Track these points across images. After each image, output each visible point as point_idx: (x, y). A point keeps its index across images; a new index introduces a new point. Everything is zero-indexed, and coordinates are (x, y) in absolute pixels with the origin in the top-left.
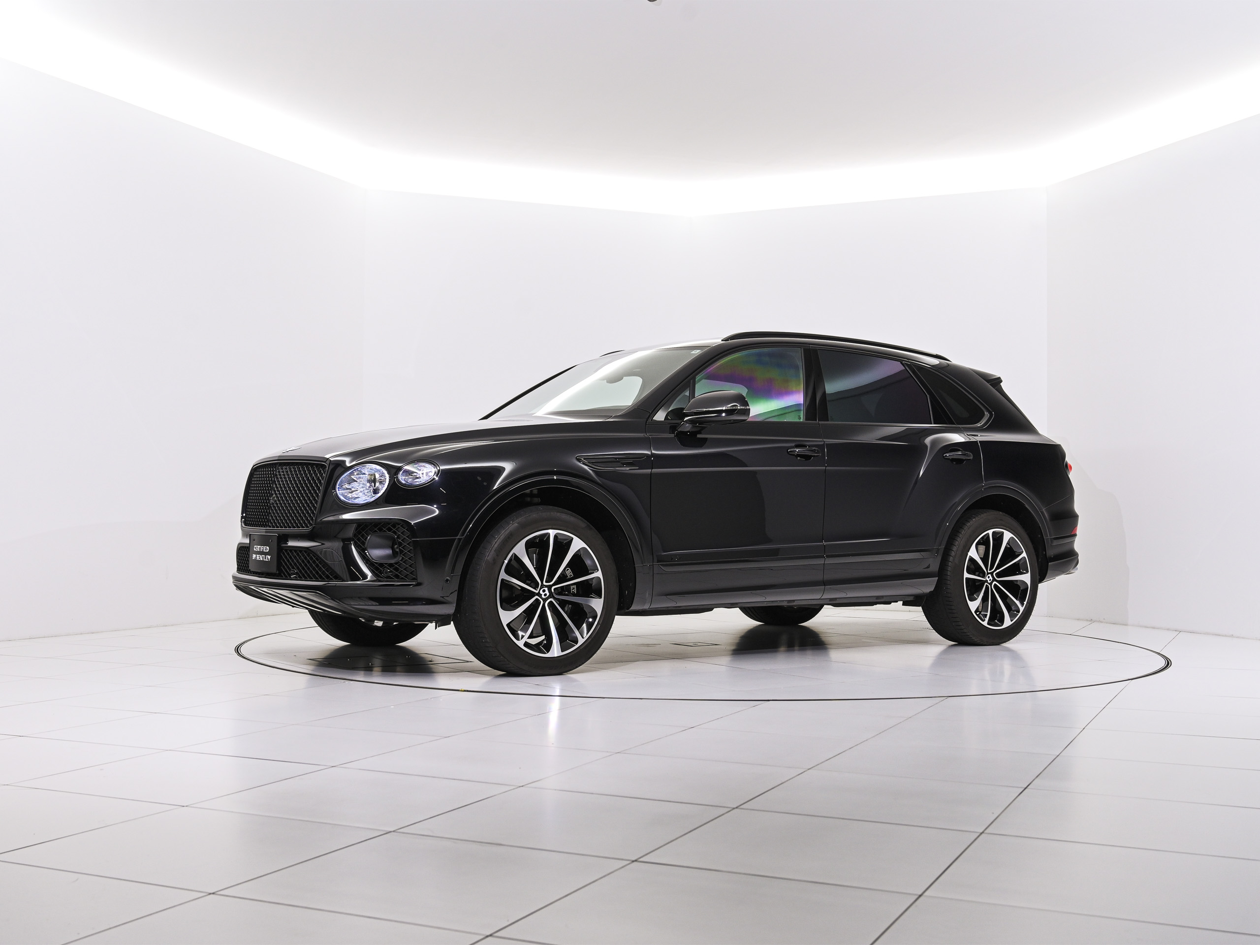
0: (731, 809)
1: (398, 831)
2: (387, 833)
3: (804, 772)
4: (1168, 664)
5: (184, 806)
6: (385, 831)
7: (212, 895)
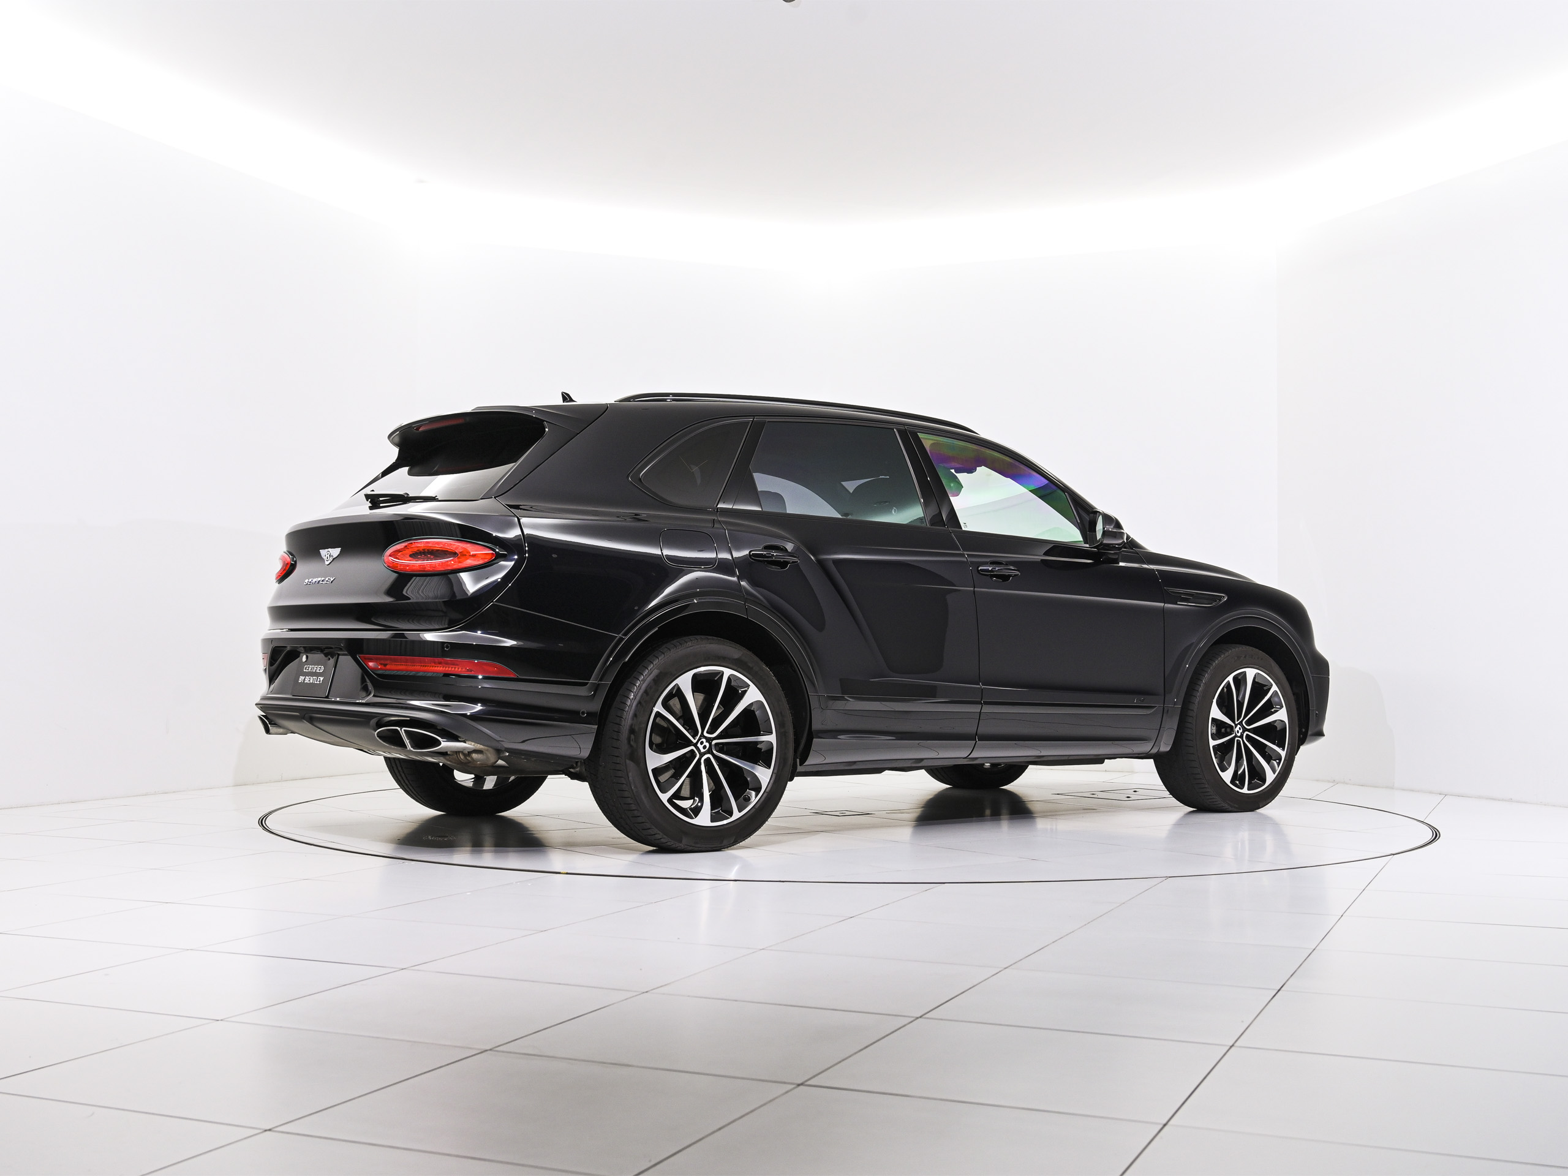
0: (912, 1019)
1: (496, 1049)
2: (482, 1052)
3: (1000, 971)
4: (1436, 835)
5: (218, 1020)
6: (479, 1049)
7: (268, 1133)
